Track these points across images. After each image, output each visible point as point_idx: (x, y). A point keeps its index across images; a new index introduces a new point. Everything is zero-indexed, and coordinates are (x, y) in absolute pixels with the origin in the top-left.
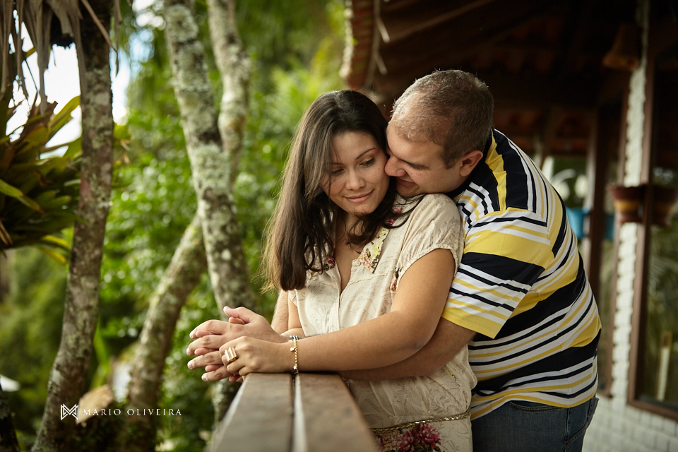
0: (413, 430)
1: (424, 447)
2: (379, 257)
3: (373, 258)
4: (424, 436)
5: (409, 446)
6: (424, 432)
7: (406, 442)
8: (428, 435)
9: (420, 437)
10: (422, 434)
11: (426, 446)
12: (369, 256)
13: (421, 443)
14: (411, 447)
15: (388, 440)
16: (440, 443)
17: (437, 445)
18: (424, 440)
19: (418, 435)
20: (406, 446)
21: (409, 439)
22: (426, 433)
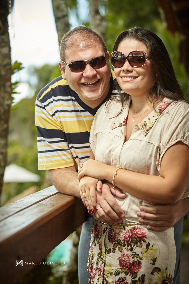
0: (131, 229)
1: (137, 239)
2: (151, 128)
3: (148, 128)
4: (137, 233)
5: (129, 238)
6: (137, 231)
7: (127, 236)
8: (139, 233)
9: (135, 233)
10: (136, 232)
11: (138, 239)
12: (145, 126)
13: (135, 237)
14: (130, 239)
15: (118, 233)
16: (146, 238)
17: (144, 238)
18: (137, 236)
19: (134, 232)
20: (127, 238)
21: (129, 234)
22: (138, 231)
